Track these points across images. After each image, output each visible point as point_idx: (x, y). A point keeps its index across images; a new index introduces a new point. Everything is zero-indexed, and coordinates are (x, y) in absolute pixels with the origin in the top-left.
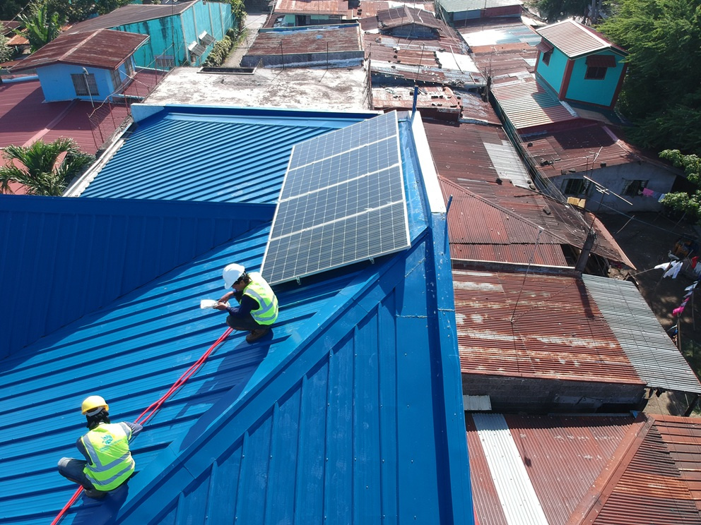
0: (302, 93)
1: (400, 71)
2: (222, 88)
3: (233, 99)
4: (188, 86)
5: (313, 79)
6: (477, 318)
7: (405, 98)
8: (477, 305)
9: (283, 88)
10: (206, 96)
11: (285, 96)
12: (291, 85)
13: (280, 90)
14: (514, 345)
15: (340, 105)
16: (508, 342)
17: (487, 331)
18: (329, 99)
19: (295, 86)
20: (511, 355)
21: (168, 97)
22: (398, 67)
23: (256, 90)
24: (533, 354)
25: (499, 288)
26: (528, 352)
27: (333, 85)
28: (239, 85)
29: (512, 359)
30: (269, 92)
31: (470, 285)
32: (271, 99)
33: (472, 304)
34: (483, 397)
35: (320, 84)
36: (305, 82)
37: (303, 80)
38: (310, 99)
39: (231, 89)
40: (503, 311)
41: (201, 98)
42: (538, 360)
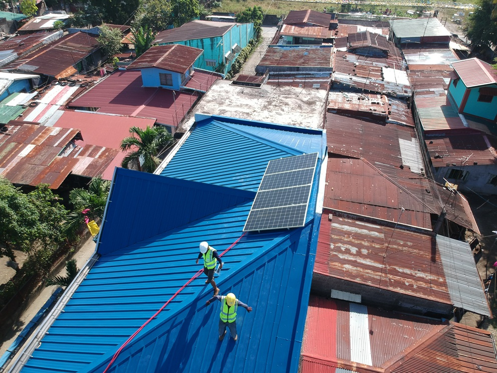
0: (287, 104)
1: (355, 82)
2: (241, 97)
3: (247, 105)
4: (223, 94)
5: (294, 94)
6: (365, 252)
7: (354, 102)
8: (366, 244)
9: (276, 100)
10: (232, 102)
11: (276, 106)
12: (280, 98)
13: (274, 101)
14: (381, 270)
15: (306, 115)
16: (378, 268)
17: (368, 260)
18: (301, 109)
19: (283, 99)
20: (377, 276)
21: (212, 101)
22: (354, 78)
23: (260, 100)
24: (391, 277)
25: (382, 236)
26: (388, 275)
27: (305, 99)
28: (252, 96)
29: (378, 277)
30: (268, 102)
31: (365, 232)
32: (268, 107)
33: (363, 243)
34: (357, 295)
35: (298, 98)
36: (289, 96)
37: (289, 94)
38: (290, 109)
39: (247, 98)
40: (381, 250)
41: (230, 103)
42: (393, 281)
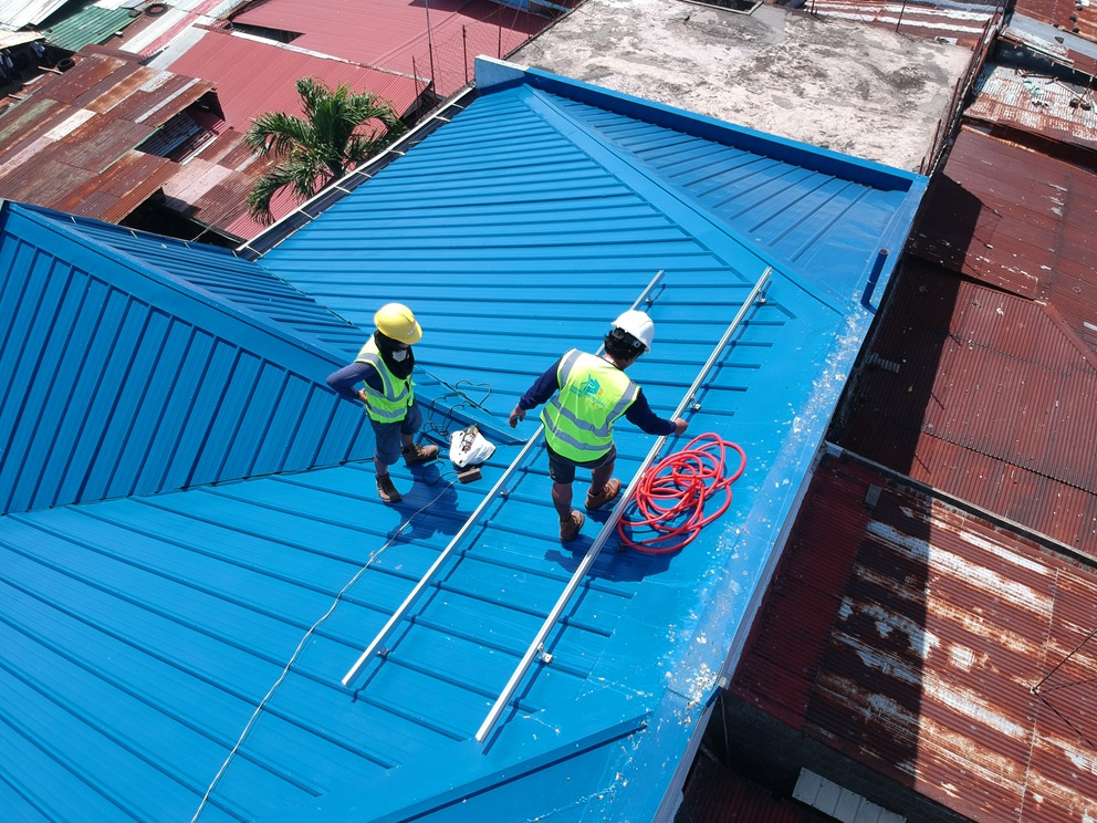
0: (821, 75)
1: (1071, 54)
2: (677, 34)
3: (684, 61)
5: (856, 47)
6: (962, 657)
7: (1054, 112)
8: (976, 626)
9: (787, 56)
10: (641, 46)
11: (780, 75)
12: (805, 52)
13: (780, 59)
14: (1007, 747)
15: (877, 118)
16: (999, 734)
17: (968, 694)
18: (865, 98)
19: (813, 56)
20: (991, 768)
22: (1072, 42)
23: (735, 51)
24: (1037, 780)
25: (1043, 606)
26: (1030, 773)
27: (890, 68)
28: (712, 34)
29: (986, 775)
30: (758, 59)
31: (984, 578)
32: (752, 76)
33: (967, 621)
34: (892, 815)
35: (865, 60)
36: (838, 50)
37: (837, 45)
38: (826, 91)
39: (692, 39)
40: (1025, 664)
41: (631, 49)
42: (1039, 798)
